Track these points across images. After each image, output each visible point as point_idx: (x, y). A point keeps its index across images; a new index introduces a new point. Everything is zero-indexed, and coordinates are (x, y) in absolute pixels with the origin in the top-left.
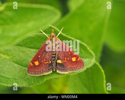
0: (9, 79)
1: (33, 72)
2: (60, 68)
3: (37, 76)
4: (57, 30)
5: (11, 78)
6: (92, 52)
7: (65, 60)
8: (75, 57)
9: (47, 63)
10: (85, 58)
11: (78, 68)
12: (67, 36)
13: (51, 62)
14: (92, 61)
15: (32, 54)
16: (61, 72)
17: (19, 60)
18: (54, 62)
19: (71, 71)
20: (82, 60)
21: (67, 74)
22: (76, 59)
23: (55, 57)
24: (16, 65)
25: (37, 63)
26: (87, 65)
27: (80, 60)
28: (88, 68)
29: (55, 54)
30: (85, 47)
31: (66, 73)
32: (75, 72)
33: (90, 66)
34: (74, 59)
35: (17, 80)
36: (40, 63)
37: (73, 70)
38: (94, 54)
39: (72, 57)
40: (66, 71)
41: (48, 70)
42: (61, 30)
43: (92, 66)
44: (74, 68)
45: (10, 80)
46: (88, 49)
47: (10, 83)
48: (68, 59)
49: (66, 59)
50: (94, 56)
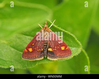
0: (5, 61)
1: (27, 57)
2: (51, 55)
3: (30, 61)
4: (50, 22)
5: (8, 61)
6: (79, 43)
7: (55, 49)
8: (64, 46)
9: (40, 51)
10: (73, 47)
11: (66, 55)
12: (59, 28)
13: (43, 49)
14: (78, 50)
15: (27, 40)
16: (51, 59)
17: (15, 45)
18: (45, 50)
19: (60, 58)
20: (70, 49)
21: (56, 61)
22: (65, 48)
23: (47, 45)
24: (13, 49)
25: (31, 50)
26: (74, 53)
27: (68, 49)
28: (75, 56)
29: (47, 43)
30: (73, 38)
31: (55, 59)
32: (63, 59)
33: (76, 54)
34: (63, 48)
35: (13, 62)
36: (34, 50)
37: (61, 57)
38: (80, 44)
39: (61, 46)
40: (55, 58)
41: (40, 56)
42: (53, 22)
43: (79, 54)
44: (63, 56)
45: (7, 62)
46: (76, 39)
47: (7, 65)
48: (58, 47)
49: (56, 47)
50: (81, 46)
